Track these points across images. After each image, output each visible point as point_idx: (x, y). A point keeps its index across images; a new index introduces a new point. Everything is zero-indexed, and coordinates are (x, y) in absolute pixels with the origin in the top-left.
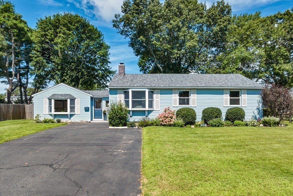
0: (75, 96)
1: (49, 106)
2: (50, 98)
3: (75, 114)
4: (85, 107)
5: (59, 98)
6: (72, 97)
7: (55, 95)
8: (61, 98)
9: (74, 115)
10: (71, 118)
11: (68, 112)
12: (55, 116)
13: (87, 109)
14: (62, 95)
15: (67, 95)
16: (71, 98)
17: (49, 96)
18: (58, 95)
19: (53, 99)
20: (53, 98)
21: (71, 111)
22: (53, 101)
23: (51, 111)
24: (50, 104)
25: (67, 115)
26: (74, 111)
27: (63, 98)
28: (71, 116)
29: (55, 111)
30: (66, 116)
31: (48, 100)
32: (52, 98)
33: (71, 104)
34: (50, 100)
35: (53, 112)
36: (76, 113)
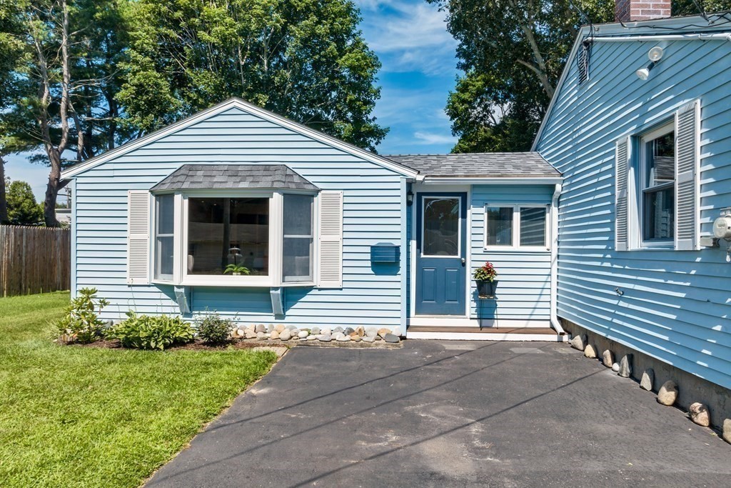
0: (310, 179)
1: (157, 239)
2: (165, 187)
3: (311, 288)
4: (374, 243)
5: (216, 186)
6: (296, 179)
7: (192, 168)
8: (230, 185)
9: (305, 290)
10: (285, 310)
11: (273, 278)
12: (194, 297)
13: (384, 261)
14: (233, 171)
15: (267, 168)
16: (293, 186)
17: (159, 180)
18: (210, 168)
19: (180, 191)
20: (179, 186)
21: (287, 271)
22: (181, 207)
23: (166, 265)
24: (165, 222)
25: (265, 291)
26: (306, 270)
27: (243, 188)
28: (291, 296)
29: (195, 270)
30: (258, 300)
31: (151, 201)
32: (175, 186)
33: (288, 226)
34: (164, 199)
35: (182, 277)
36: (317, 279)
